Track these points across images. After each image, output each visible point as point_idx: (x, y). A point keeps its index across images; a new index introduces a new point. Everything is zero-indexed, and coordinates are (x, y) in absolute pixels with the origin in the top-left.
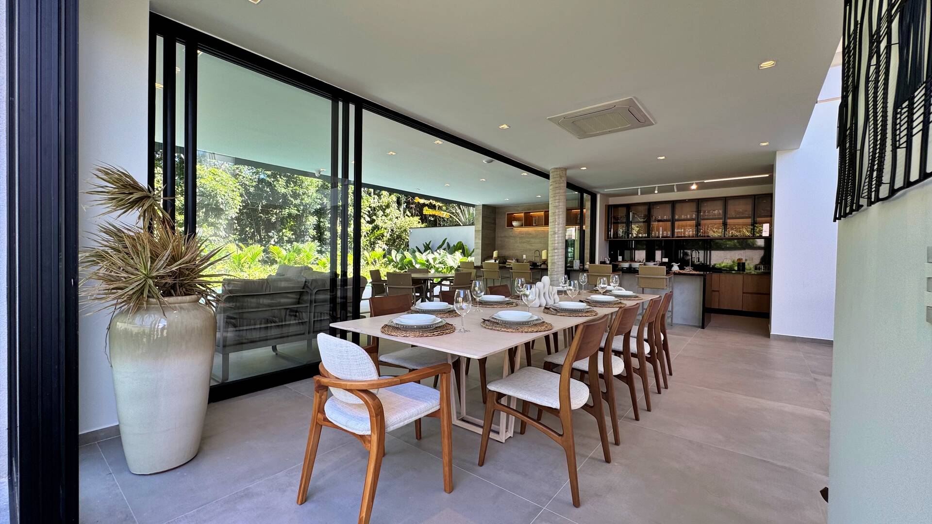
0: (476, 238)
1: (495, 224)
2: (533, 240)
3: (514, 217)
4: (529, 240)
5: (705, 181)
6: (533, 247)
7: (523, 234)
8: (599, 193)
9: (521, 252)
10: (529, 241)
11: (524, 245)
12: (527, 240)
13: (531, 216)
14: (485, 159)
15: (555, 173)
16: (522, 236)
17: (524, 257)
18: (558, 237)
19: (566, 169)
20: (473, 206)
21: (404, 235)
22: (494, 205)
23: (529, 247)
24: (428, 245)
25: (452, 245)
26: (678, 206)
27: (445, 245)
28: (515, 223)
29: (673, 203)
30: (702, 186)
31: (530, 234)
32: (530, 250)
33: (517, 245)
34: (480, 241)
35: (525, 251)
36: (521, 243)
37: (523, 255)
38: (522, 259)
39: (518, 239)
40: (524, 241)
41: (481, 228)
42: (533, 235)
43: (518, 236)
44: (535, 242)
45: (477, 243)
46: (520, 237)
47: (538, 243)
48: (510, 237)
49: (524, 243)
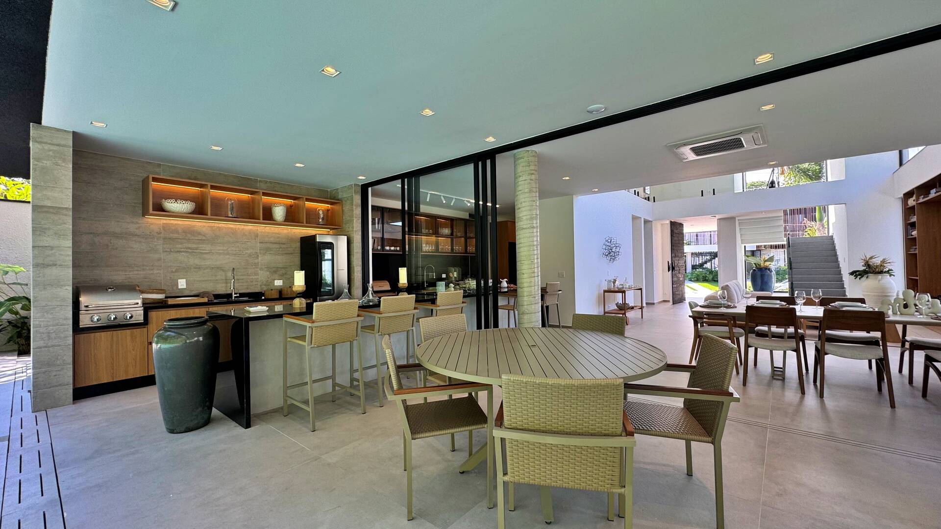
2: (207, 247)
4: (194, 246)
6: (208, 263)
7: (176, 231)
9: (172, 272)
10: (197, 249)
11: (182, 257)
12: (190, 245)
16: (175, 235)
17: (182, 284)
23: (194, 261)
31: (199, 234)
32: (198, 268)
33: (157, 256)
34: (69, 243)
35: (184, 270)
36: (171, 251)
37: (179, 280)
38: (175, 288)
39: (161, 242)
40: (180, 246)
41: (69, 205)
42: (204, 236)
43: (162, 235)
44: (213, 251)
45: (52, 248)
46: (165, 239)
47: (220, 254)
48: (126, 236)
49: (180, 252)
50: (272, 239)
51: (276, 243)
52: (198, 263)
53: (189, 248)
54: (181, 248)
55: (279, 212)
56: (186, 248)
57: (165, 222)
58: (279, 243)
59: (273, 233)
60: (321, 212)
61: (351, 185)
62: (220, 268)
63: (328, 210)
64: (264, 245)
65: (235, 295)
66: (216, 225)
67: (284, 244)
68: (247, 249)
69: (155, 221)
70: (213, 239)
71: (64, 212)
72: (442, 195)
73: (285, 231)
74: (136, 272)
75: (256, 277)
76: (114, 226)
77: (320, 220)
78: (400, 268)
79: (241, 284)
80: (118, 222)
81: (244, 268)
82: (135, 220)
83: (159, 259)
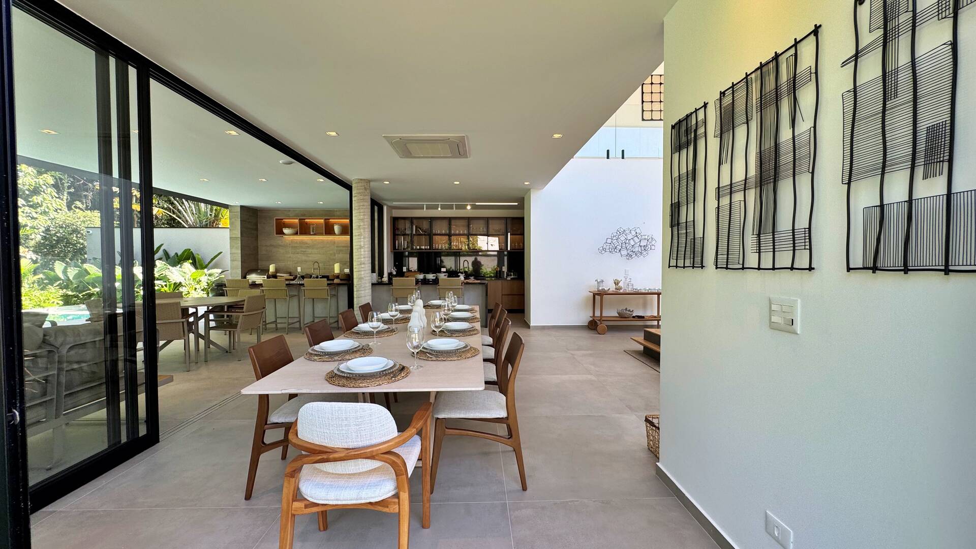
0: (232, 247)
1: (257, 229)
2: (310, 251)
3: (284, 223)
4: (304, 250)
5: (477, 204)
6: (310, 259)
7: (298, 243)
8: (385, 204)
9: (295, 263)
10: (305, 251)
11: (299, 256)
13: (307, 223)
14: (283, 158)
15: (360, 184)
16: (296, 245)
17: (299, 269)
18: (364, 251)
19: (369, 181)
20: (226, 206)
21: (75, 238)
22: (256, 207)
23: (304, 258)
25: (172, 254)
26: (453, 222)
28: (286, 231)
29: (450, 220)
30: (474, 207)
31: (307, 244)
32: (306, 261)
33: (289, 256)
35: (300, 263)
37: (298, 267)
38: (296, 271)
39: (290, 249)
40: (298, 250)
41: (239, 236)
43: (291, 245)
44: (312, 252)
45: (235, 253)
47: (316, 254)
48: (279, 246)
49: (298, 253)
50: (343, 245)
51: (345, 247)
52: (306, 259)
56: (301, 251)
57: (292, 238)
59: (344, 241)
62: (314, 262)
64: (339, 248)
68: (329, 251)
69: (288, 239)
70: (312, 246)
80: (275, 240)
83: (290, 257)
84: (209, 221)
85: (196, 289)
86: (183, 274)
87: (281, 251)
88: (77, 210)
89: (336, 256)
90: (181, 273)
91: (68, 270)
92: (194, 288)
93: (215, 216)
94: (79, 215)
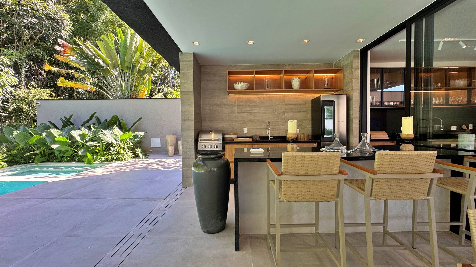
1: (200, 86)
2: (257, 109)
4: (251, 109)
6: (257, 118)
7: (242, 101)
9: (241, 124)
10: (252, 110)
11: (245, 115)
16: (242, 104)
17: (245, 130)
21: (28, 109)
23: (251, 117)
24: (68, 120)
25: (102, 120)
27: (94, 119)
31: (254, 102)
32: (253, 121)
33: (234, 115)
34: (192, 109)
35: (246, 123)
36: (240, 112)
37: (244, 128)
38: (242, 132)
39: (236, 107)
40: (244, 109)
42: (256, 103)
43: (236, 104)
44: (260, 111)
45: (187, 111)
46: (237, 105)
47: (263, 113)
48: (222, 105)
49: (244, 112)
50: (293, 103)
51: (295, 105)
52: (253, 119)
53: (249, 110)
54: (245, 111)
55: (296, 83)
56: (247, 110)
57: (238, 96)
58: (298, 105)
59: (294, 98)
60: (326, 80)
61: (351, 52)
62: (263, 121)
63: (333, 78)
64: (288, 107)
65: (271, 138)
66: (262, 96)
67: (301, 105)
68: (278, 109)
69: (233, 97)
70: (260, 104)
71: (191, 93)
72: (461, 40)
73: (301, 97)
74: (226, 124)
75: (283, 127)
76: (217, 101)
77: (325, 85)
78: (403, 118)
79: (275, 131)
80: (219, 98)
81: (276, 121)
82: (225, 97)
83: (235, 117)
84: (130, 94)
85: (124, 148)
86: (114, 136)
87: (226, 110)
88: (31, 88)
89: (285, 115)
90: (112, 135)
91: (13, 134)
92: (123, 148)
93: (134, 90)
94: (32, 91)
